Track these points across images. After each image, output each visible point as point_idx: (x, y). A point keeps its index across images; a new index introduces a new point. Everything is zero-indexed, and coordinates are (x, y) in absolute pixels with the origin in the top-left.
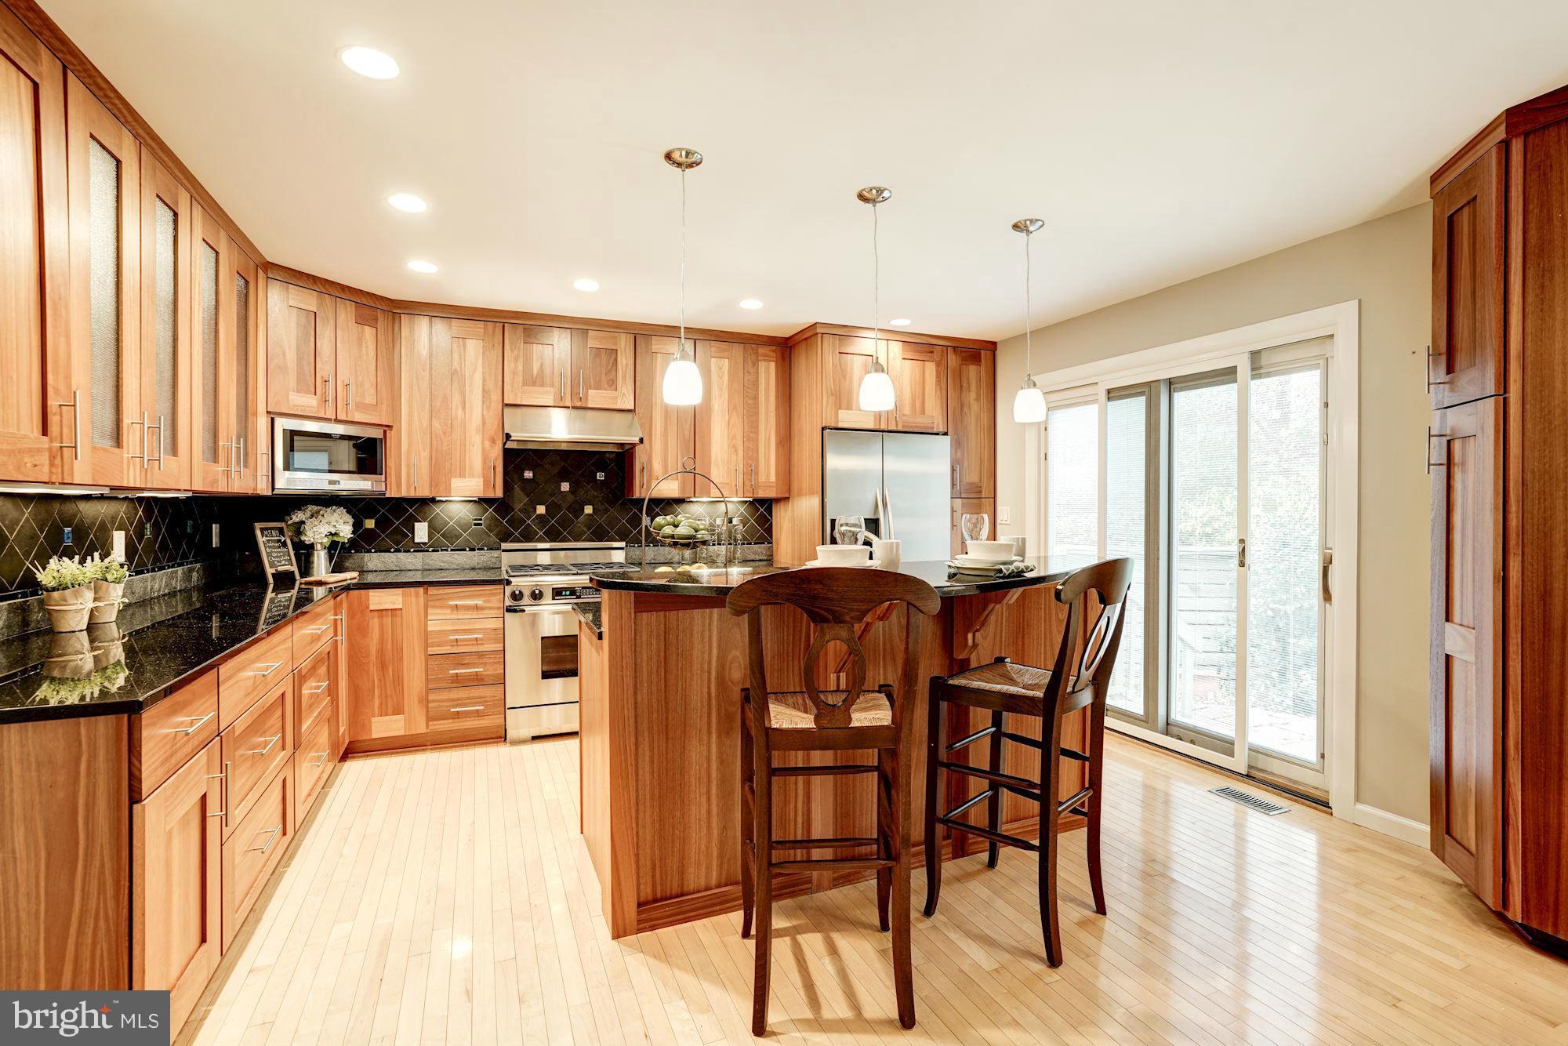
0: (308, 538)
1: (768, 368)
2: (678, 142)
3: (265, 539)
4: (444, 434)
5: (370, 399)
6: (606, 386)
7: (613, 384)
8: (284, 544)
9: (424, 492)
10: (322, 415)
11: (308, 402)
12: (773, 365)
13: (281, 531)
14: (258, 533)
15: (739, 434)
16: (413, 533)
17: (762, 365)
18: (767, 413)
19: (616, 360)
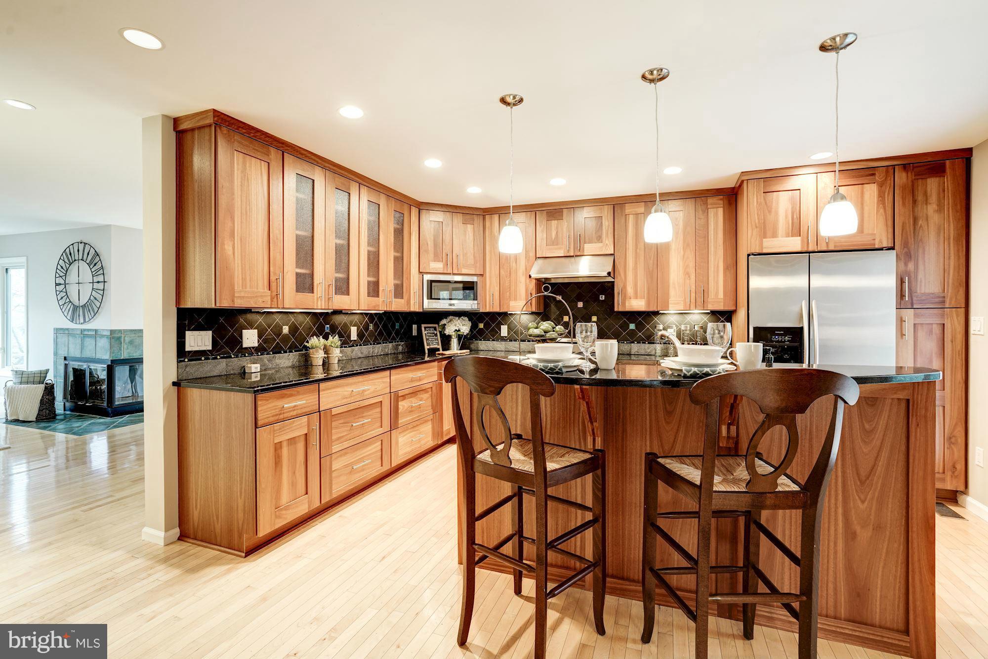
0: (447, 332)
1: (716, 214)
2: (507, 91)
3: (426, 332)
4: (506, 277)
5: (471, 261)
6: (596, 241)
7: (599, 239)
8: (436, 335)
9: (496, 309)
10: (446, 272)
11: (438, 266)
12: (720, 211)
13: (435, 329)
14: (423, 329)
15: (692, 264)
16: (500, 331)
17: (712, 212)
18: (716, 248)
19: (602, 223)
